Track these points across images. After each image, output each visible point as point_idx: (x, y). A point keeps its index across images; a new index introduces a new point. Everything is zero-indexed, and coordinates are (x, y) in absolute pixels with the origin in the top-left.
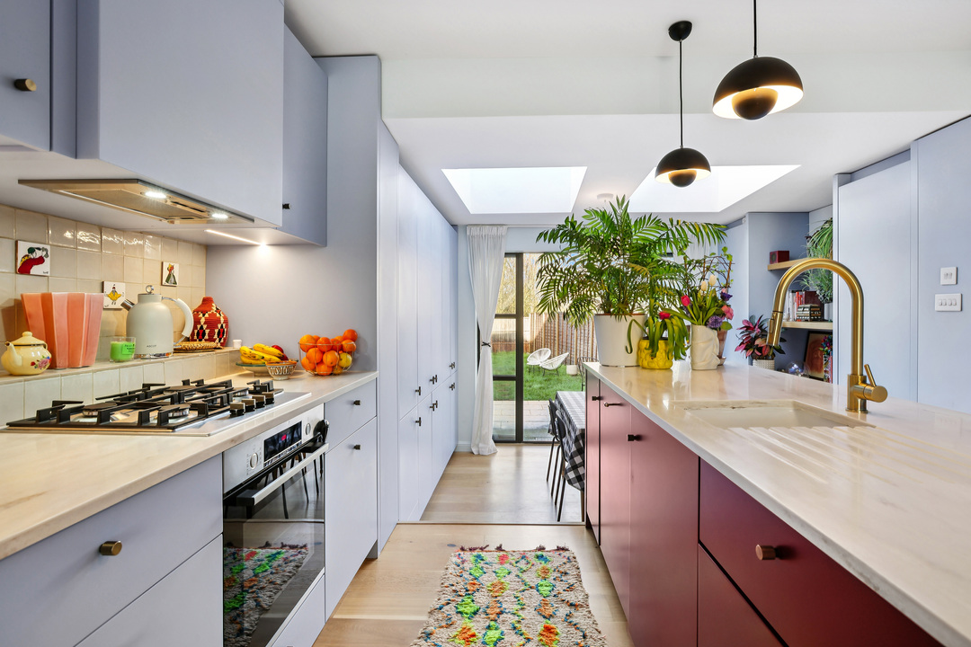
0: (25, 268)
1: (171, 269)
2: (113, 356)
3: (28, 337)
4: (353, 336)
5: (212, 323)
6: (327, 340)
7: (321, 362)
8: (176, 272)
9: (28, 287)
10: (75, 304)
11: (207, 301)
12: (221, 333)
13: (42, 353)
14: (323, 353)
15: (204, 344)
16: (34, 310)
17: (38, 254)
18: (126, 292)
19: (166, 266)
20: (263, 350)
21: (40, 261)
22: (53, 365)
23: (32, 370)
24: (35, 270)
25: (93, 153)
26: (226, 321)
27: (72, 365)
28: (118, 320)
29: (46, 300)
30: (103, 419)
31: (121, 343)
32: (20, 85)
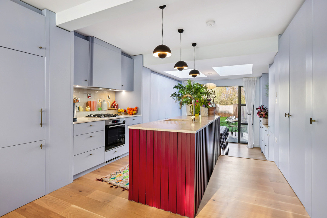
0: (88, 98)
1: (109, 96)
2: (98, 110)
3: (88, 106)
4: (137, 108)
5: (115, 105)
6: (131, 108)
7: (130, 112)
8: (109, 97)
9: (89, 100)
10: (93, 102)
11: (114, 101)
12: (116, 107)
13: (89, 109)
14: (130, 111)
15: (113, 109)
16: (89, 103)
17: (90, 95)
18: (101, 100)
19: (108, 96)
20: (122, 110)
21: (90, 96)
22: (91, 111)
23: (88, 111)
24: (90, 98)
25: (92, 86)
26: (117, 105)
27: (93, 111)
28: (100, 104)
29: (90, 102)
30: (94, 116)
31: (99, 108)
32: (86, 80)
